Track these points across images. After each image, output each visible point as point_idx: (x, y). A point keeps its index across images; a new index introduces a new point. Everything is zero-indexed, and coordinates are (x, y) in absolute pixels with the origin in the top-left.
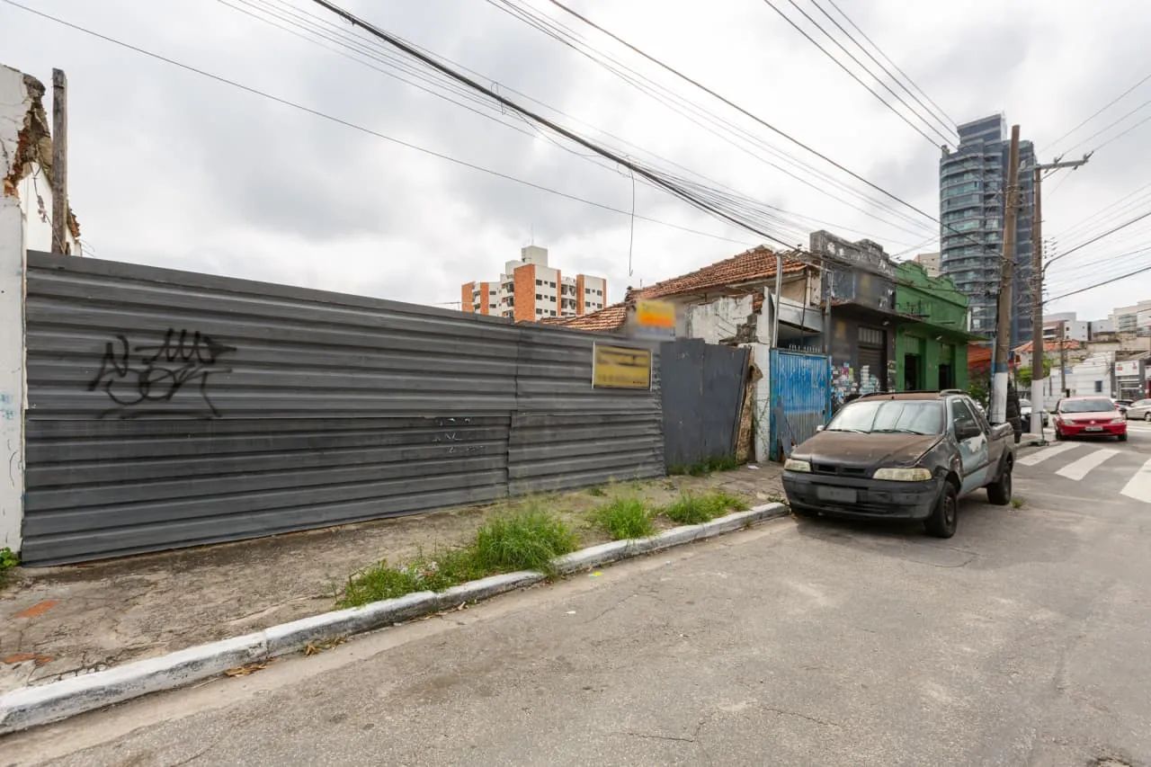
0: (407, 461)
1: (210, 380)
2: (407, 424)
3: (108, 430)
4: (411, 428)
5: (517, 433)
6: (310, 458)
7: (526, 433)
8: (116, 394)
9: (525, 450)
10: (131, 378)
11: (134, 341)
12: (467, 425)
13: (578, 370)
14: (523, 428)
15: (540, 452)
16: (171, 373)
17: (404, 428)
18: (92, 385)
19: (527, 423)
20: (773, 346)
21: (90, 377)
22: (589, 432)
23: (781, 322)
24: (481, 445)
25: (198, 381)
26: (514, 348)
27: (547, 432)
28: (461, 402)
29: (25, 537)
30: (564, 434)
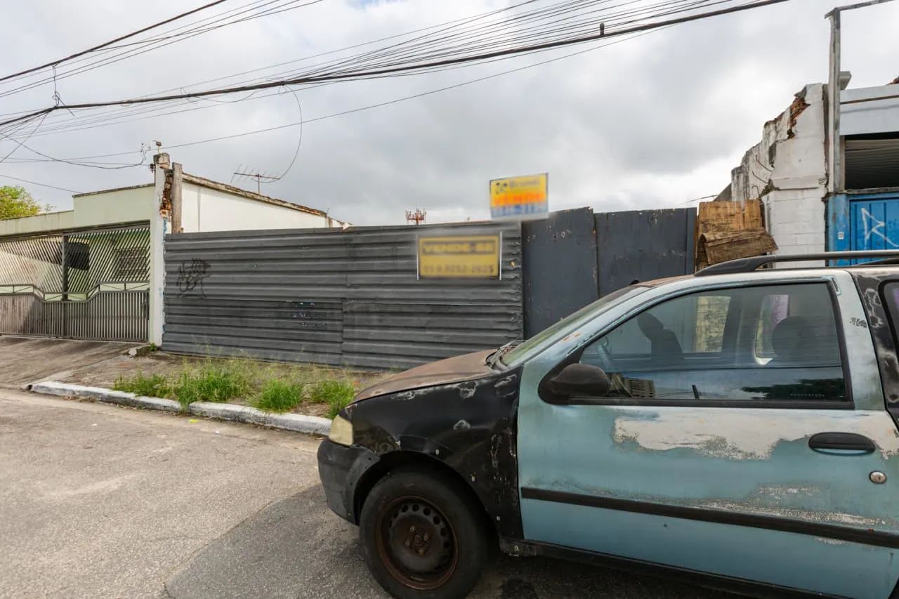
0: (279, 329)
1: (204, 281)
2: (276, 305)
3: (180, 302)
4: (280, 308)
5: (349, 316)
6: (236, 321)
7: (357, 317)
8: (182, 287)
9: (357, 330)
10: (185, 281)
11: (186, 265)
12: (312, 308)
13: (401, 263)
14: (353, 312)
15: (368, 334)
16: (194, 278)
17: (276, 308)
18: (177, 284)
19: (355, 308)
20: (831, 189)
21: (176, 281)
22: (415, 320)
23: (848, 137)
24: (324, 323)
25: (199, 281)
26: (343, 249)
27: (375, 317)
28: (308, 291)
29: (163, 341)
30: (390, 320)
